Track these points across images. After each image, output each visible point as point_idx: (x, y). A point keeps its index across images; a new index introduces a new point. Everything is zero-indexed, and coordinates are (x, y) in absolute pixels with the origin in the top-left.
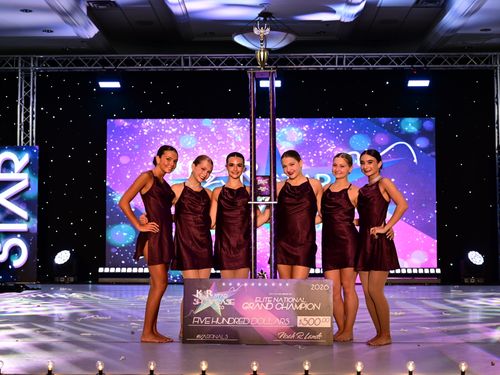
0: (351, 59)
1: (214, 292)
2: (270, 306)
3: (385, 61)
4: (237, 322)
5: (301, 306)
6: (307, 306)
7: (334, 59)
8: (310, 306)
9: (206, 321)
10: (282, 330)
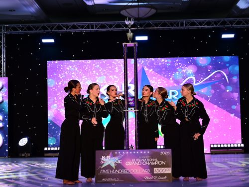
0: (188, 23)
1: (111, 157)
2: (140, 163)
3: (208, 23)
4: (123, 171)
5: (155, 163)
6: (158, 163)
7: (178, 23)
8: (160, 163)
9: (107, 172)
10: (146, 175)
